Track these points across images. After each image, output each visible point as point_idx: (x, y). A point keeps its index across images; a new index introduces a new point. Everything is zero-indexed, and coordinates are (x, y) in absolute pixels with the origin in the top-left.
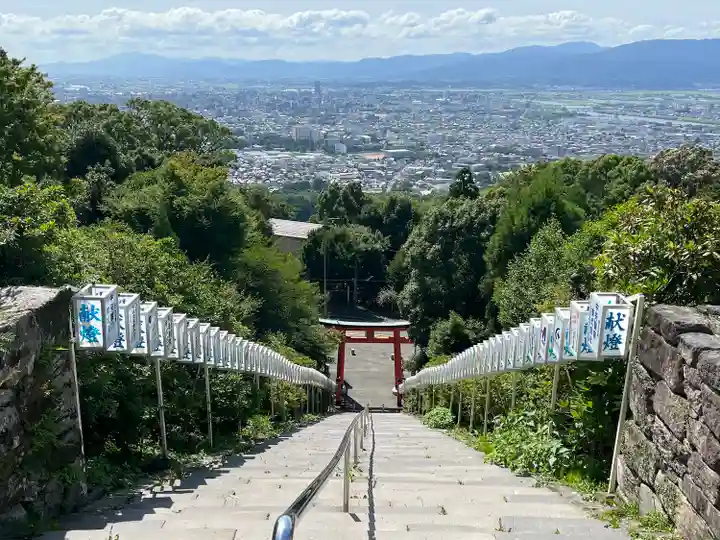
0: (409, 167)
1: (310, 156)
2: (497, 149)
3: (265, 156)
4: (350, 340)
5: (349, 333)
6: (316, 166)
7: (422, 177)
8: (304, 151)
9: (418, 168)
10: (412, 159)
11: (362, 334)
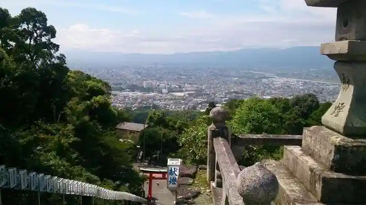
0: (195, 99)
1: (152, 94)
2: (235, 92)
3: (131, 94)
4: (154, 178)
5: (154, 175)
6: (154, 98)
7: (200, 103)
8: (149, 92)
9: (199, 100)
10: (197, 96)
11: (160, 176)
